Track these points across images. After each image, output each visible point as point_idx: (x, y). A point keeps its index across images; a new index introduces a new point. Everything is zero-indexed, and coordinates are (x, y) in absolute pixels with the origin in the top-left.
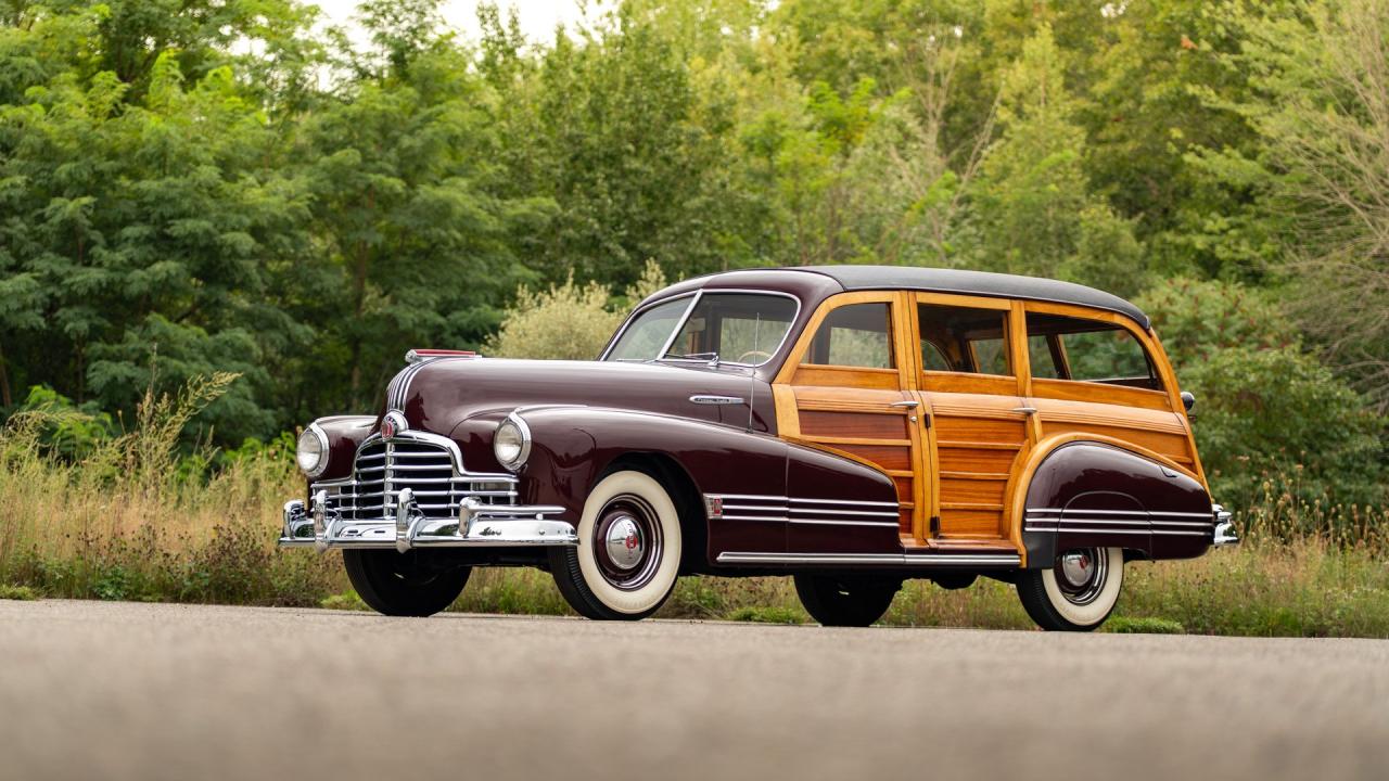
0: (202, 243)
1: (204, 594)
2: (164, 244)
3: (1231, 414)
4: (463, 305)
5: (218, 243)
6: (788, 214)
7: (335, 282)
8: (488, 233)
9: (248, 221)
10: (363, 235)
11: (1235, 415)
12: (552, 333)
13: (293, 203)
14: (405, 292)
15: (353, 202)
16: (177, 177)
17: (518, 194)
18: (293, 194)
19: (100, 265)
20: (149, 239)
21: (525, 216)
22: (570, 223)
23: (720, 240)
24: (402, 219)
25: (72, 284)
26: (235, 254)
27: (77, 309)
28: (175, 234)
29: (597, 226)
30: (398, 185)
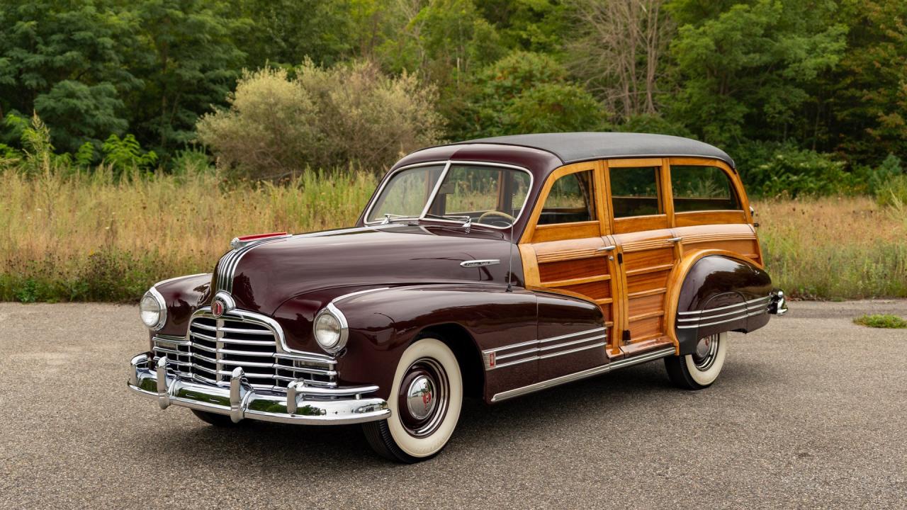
0: (89, 42)
1: (85, 296)
2: (71, 43)
3: (550, 114)
4: (212, 68)
5: (96, 43)
6: (354, 24)
7: (152, 59)
8: (222, 35)
9: (110, 32)
10: (165, 37)
11: (552, 115)
12: (262, 93)
13: (132, 23)
14: (185, 63)
15: (160, 21)
16: (76, 11)
17: (234, 16)
18: (131, 19)
19: (41, 53)
20: (64, 41)
21: (238, 27)
22: (259, 30)
23: (325, 36)
24: (181, 29)
25: (28, 63)
26: (104, 48)
27: (31, 74)
28: (76, 39)
29: (271, 31)
30: (180, 14)
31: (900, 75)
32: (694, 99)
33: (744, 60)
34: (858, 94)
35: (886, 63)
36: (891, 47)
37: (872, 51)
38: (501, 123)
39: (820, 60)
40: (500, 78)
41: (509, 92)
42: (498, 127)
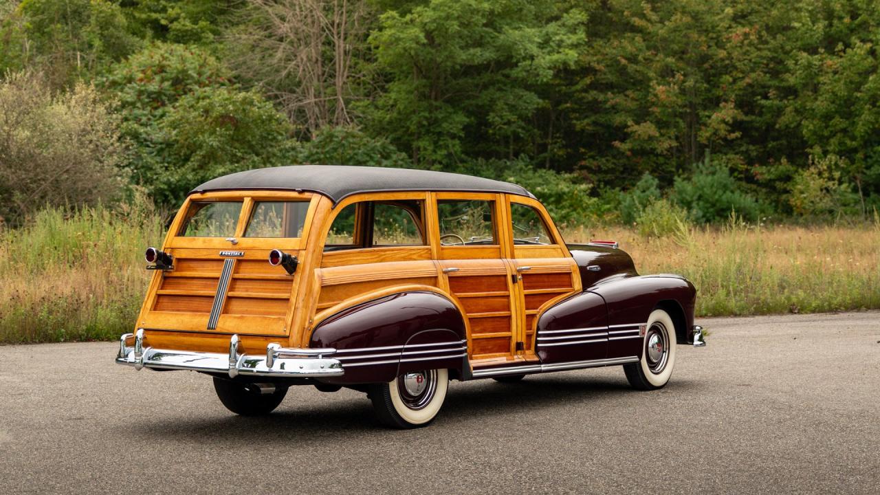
3: (220, 128)
11: (224, 130)
31: (651, 74)
32: (401, 106)
33: (462, 56)
34: (601, 97)
35: (633, 59)
36: (638, 38)
37: (616, 43)
38: (151, 142)
39: (555, 57)
40: (141, 80)
41: (157, 100)
42: (148, 146)
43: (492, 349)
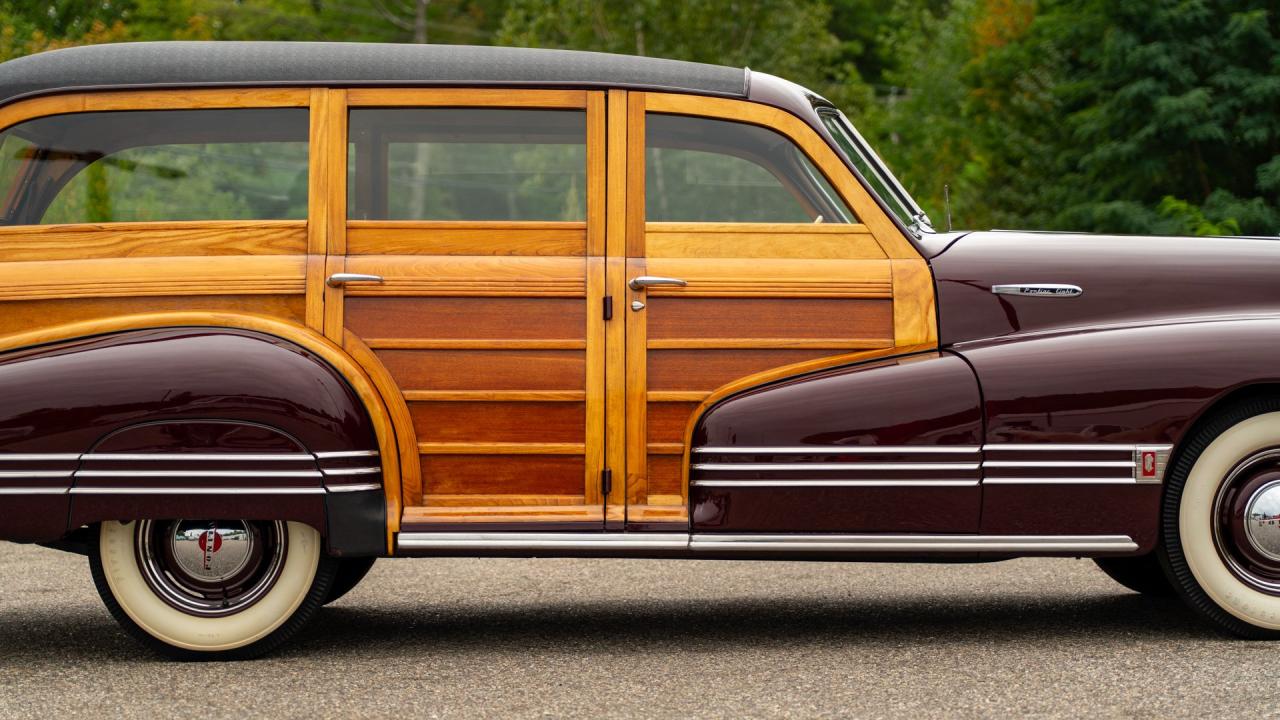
43: (506, 483)
